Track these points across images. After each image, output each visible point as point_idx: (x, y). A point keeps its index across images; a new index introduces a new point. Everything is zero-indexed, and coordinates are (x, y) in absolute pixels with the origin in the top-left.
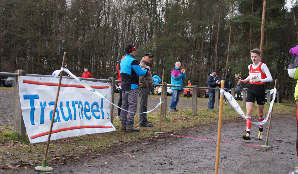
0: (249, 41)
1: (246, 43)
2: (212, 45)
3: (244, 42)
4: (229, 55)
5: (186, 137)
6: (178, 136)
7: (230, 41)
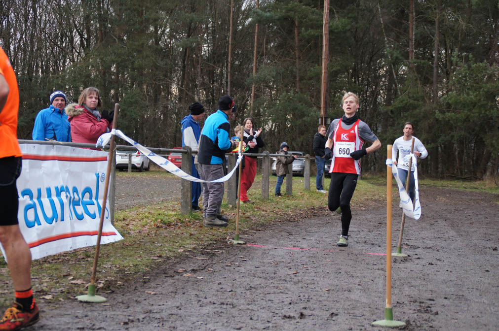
0: (294, 55)
1: (288, 59)
4: (255, 84)
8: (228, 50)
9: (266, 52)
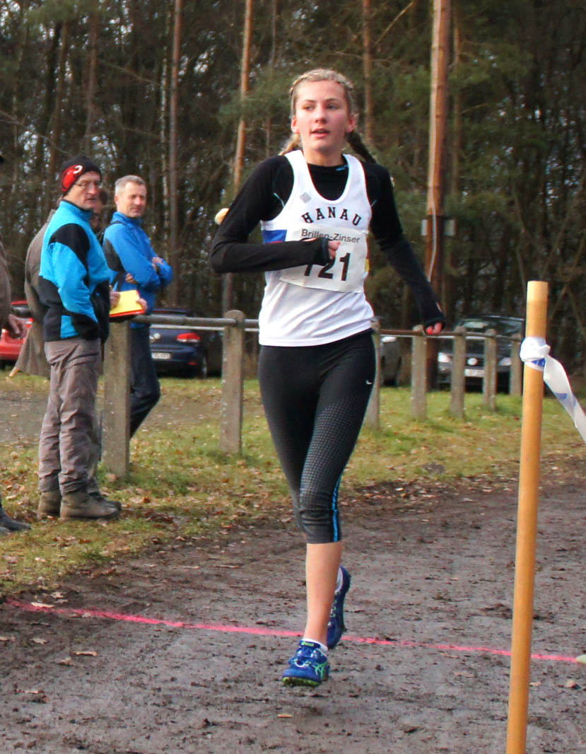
0: (356, 41)
1: (341, 53)
2: (143, 69)
3: (327, 52)
4: (246, 126)
5: (130, 618)
6: (87, 614)
7: (252, 42)
8: (172, 30)
9: (277, 36)
